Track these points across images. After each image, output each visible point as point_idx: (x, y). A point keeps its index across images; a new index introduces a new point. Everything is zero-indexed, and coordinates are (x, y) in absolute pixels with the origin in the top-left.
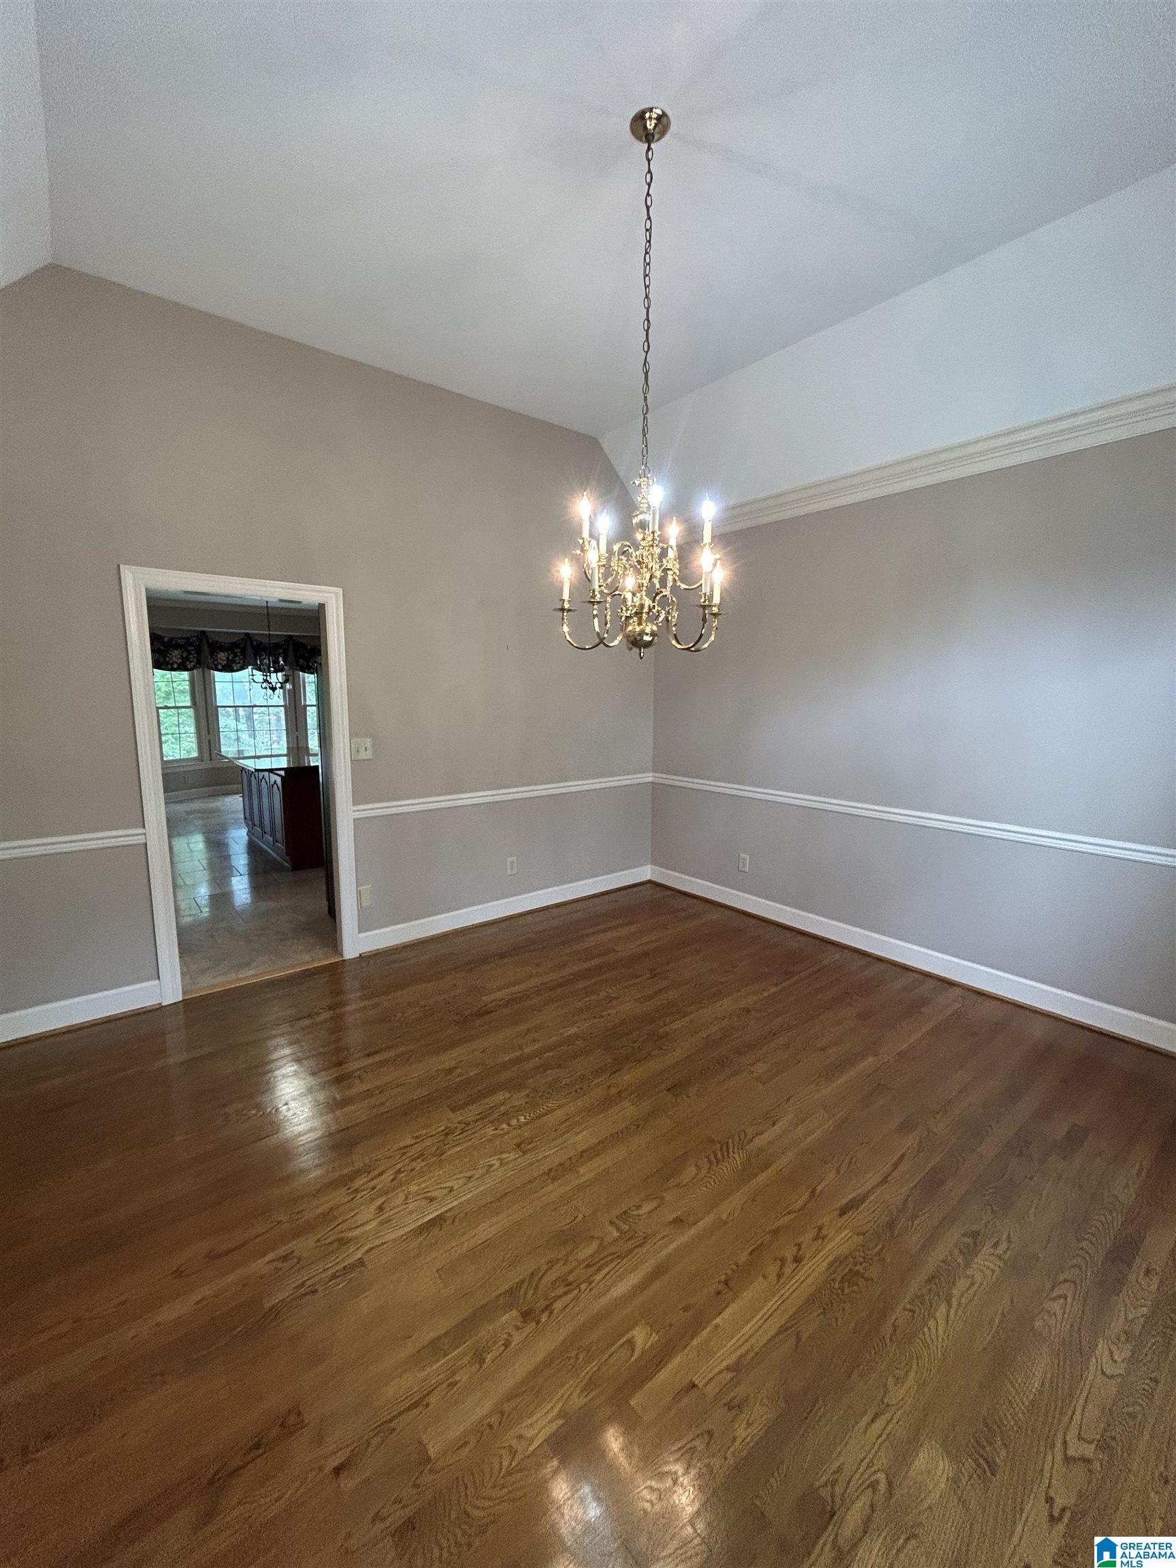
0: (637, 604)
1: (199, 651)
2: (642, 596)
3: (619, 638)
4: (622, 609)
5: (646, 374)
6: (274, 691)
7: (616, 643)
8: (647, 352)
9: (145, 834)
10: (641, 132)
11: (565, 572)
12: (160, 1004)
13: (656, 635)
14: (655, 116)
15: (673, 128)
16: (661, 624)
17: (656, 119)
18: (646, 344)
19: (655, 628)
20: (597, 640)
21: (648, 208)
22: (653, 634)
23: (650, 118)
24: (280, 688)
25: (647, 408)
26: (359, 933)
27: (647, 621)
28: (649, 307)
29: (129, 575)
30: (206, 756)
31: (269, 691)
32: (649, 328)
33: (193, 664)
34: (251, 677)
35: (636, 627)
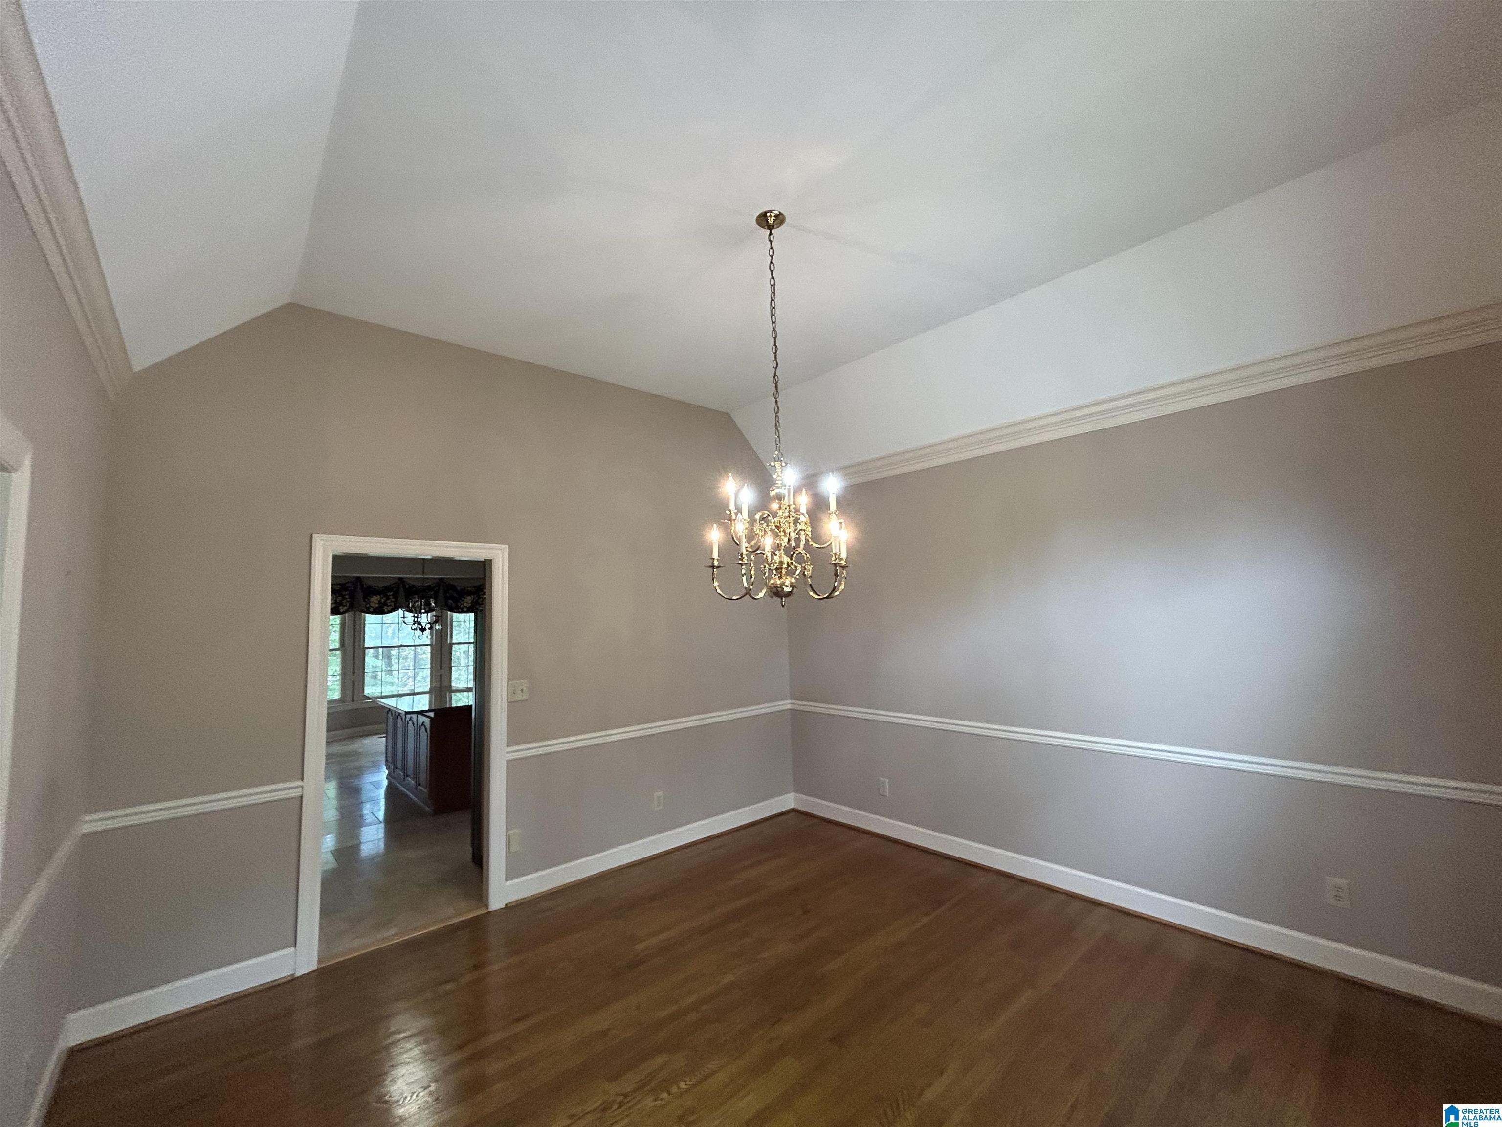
0: (777, 561)
1: (353, 597)
2: (781, 554)
3: (764, 591)
4: (765, 567)
5: (776, 383)
6: (423, 632)
7: (761, 595)
8: (776, 368)
9: (302, 787)
10: (764, 223)
11: (714, 536)
12: (292, 975)
13: (795, 586)
14: (773, 215)
15: (787, 220)
16: (798, 577)
17: (774, 217)
18: (775, 362)
19: (793, 580)
20: (744, 592)
21: (772, 271)
22: (792, 586)
23: (770, 216)
24: (429, 628)
25: (778, 409)
26: (506, 880)
27: (786, 574)
28: (776, 336)
29: (319, 541)
30: (349, 698)
31: (419, 632)
32: (776, 351)
33: (345, 608)
34: (403, 619)
35: (778, 580)
